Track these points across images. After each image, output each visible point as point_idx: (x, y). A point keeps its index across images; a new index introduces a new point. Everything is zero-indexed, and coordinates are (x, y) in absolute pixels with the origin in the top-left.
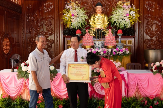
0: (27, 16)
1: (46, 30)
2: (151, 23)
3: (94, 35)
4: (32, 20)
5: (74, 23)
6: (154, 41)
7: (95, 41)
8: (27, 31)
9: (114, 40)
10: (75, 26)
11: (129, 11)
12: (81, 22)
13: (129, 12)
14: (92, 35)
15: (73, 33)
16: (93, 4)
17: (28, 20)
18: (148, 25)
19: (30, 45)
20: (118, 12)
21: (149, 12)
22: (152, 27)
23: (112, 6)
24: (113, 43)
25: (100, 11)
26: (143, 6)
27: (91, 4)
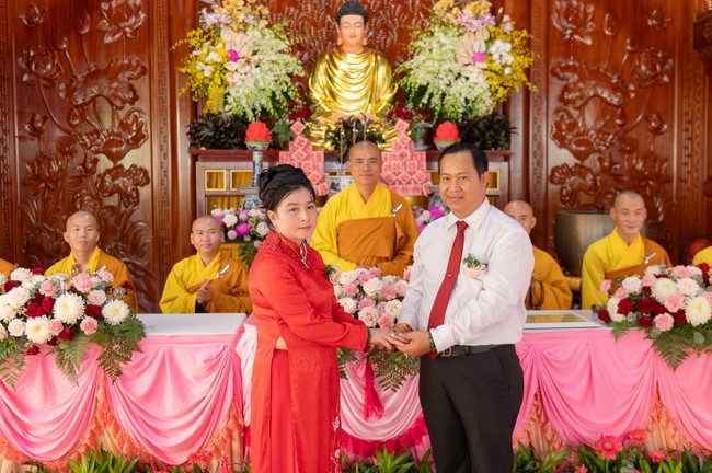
0: (20, 59)
1: (113, 125)
2: (578, 94)
3: (328, 145)
4: (45, 79)
5: (237, 92)
6: (592, 173)
7: (335, 174)
8: (21, 127)
9: (420, 171)
10: (245, 105)
11: (486, 42)
12: (272, 87)
13: (484, 45)
14: (322, 147)
15: (232, 139)
16: (327, 7)
17: (25, 78)
18: (566, 104)
19: (36, 194)
20: (435, 45)
21: (570, 48)
22: (582, 114)
23: (412, 17)
24: (415, 183)
25: (357, 39)
26: (543, 21)
27: (316, 8)
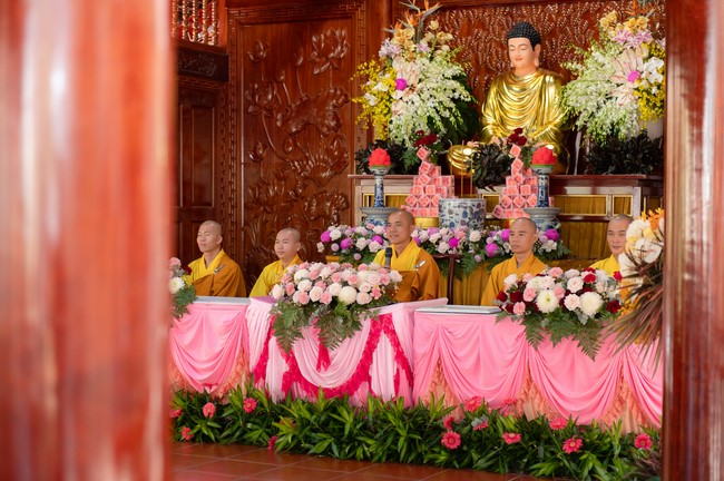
0: (247, 92)
4: (266, 109)
5: (398, 120)
8: (246, 155)
9: (533, 194)
10: (404, 135)
17: (251, 108)
24: (528, 206)
25: (523, 62)
27: (503, 29)
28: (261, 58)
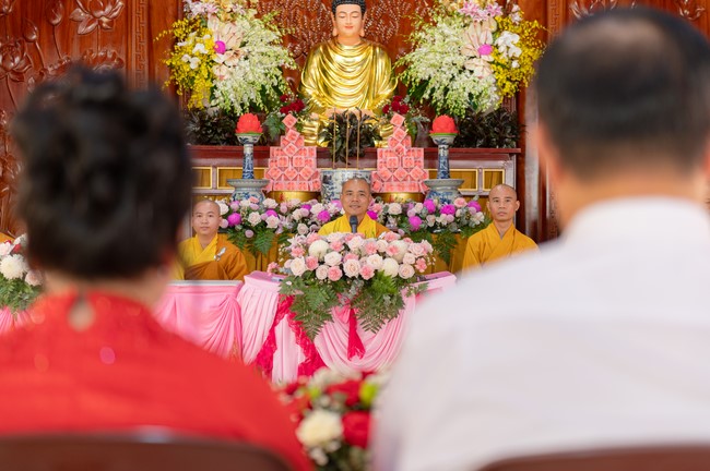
4: (13, 72)
5: (225, 85)
9: (417, 168)
10: (233, 100)
11: (493, 33)
12: (262, 80)
13: (490, 36)
15: (219, 135)
20: (438, 36)
23: (415, 5)
24: (412, 179)
25: (354, 30)
26: (561, 10)
28: (6, 14)
